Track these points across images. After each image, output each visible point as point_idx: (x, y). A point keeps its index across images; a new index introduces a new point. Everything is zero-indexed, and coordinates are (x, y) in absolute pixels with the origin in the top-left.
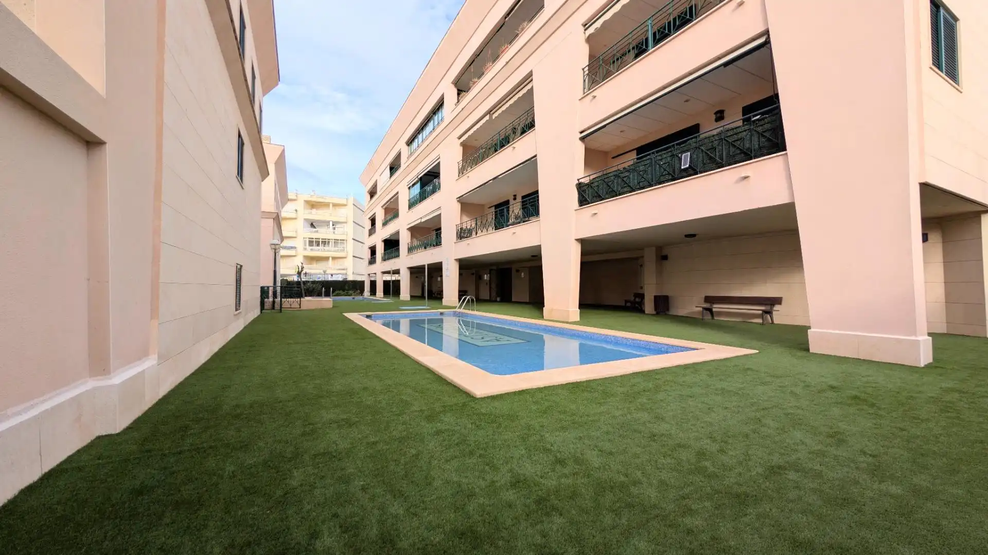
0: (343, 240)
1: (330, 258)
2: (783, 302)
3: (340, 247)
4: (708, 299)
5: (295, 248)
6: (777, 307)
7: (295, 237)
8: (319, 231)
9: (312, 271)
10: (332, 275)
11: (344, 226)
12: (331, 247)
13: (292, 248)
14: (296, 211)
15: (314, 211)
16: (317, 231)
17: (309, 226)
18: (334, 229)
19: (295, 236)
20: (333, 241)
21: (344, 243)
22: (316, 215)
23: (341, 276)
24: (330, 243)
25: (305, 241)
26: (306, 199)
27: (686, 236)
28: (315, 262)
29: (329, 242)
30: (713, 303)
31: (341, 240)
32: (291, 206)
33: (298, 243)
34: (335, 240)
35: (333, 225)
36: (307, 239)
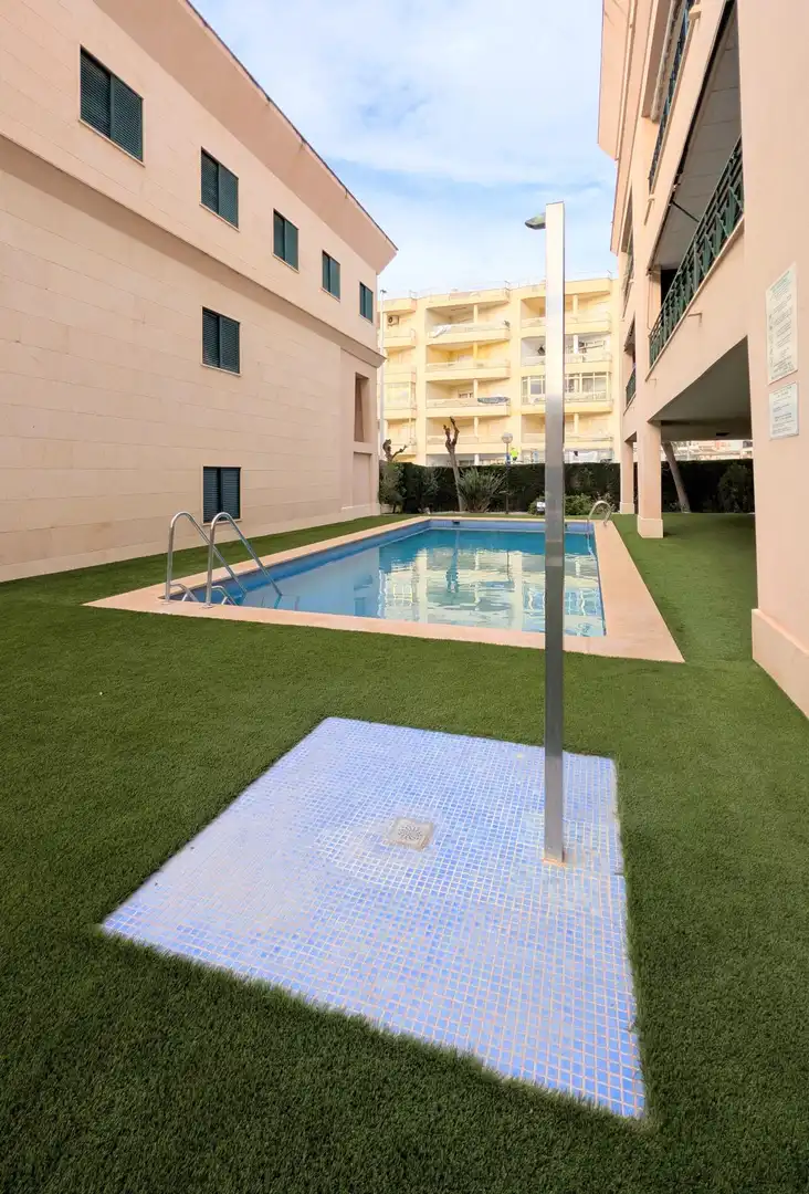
0: (604, 373)
1: (576, 417)
3: (596, 390)
5: (506, 399)
7: (507, 379)
10: (576, 453)
12: (578, 391)
13: (500, 399)
14: (507, 324)
19: (504, 375)
20: (581, 378)
23: (596, 453)
24: (576, 382)
25: (525, 385)
26: (524, 297)
31: (596, 374)
32: (498, 317)
33: (512, 390)
34: (584, 374)
35: (581, 344)
36: (529, 380)
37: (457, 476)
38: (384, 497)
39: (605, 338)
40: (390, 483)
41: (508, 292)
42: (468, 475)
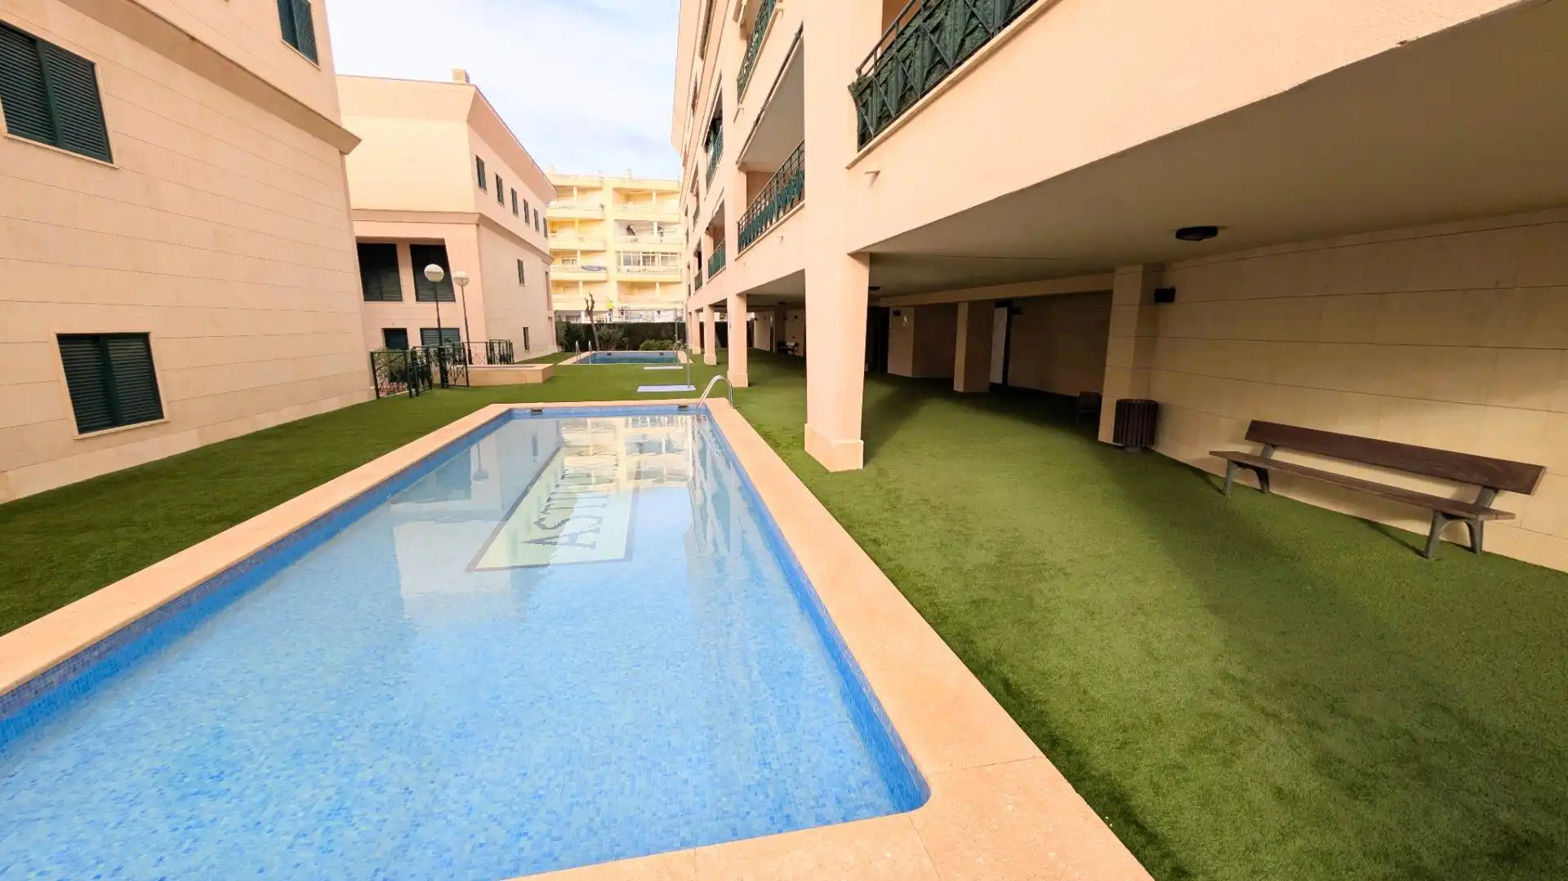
0: (676, 254)
1: (658, 285)
2: (1544, 485)
3: (671, 265)
4: (1259, 431)
5: (605, 268)
6: (1504, 501)
7: (604, 251)
8: (640, 241)
9: (632, 306)
10: (659, 312)
11: (676, 229)
12: (658, 266)
13: (600, 268)
14: (602, 207)
15: (630, 205)
16: (636, 240)
17: (626, 231)
18: (662, 234)
19: (601, 248)
20: (660, 255)
21: (675, 258)
22: (635, 212)
24: (656, 258)
25: (619, 258)
26: (616, 186)
27: (1183, 234)
28: (637, 291)
29: (653, 257)
30: (1274, 447)
31: (671, 254)
32: (594, 199)
33: (608, 260)
34: (662, 253)
35: (659, 228)
36: (622, 254)
37: (594, 329)
38: (559, 343)
39: (675, 226)
40: (562, 334)
41: (602, 180)
42: (603, 329)
